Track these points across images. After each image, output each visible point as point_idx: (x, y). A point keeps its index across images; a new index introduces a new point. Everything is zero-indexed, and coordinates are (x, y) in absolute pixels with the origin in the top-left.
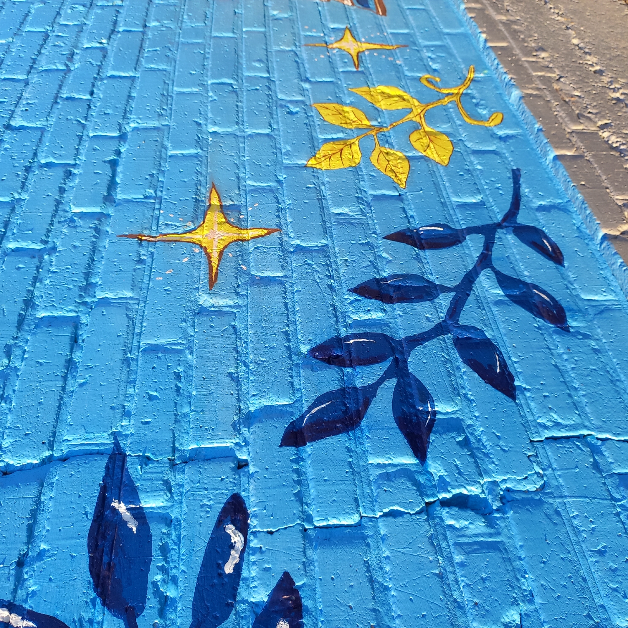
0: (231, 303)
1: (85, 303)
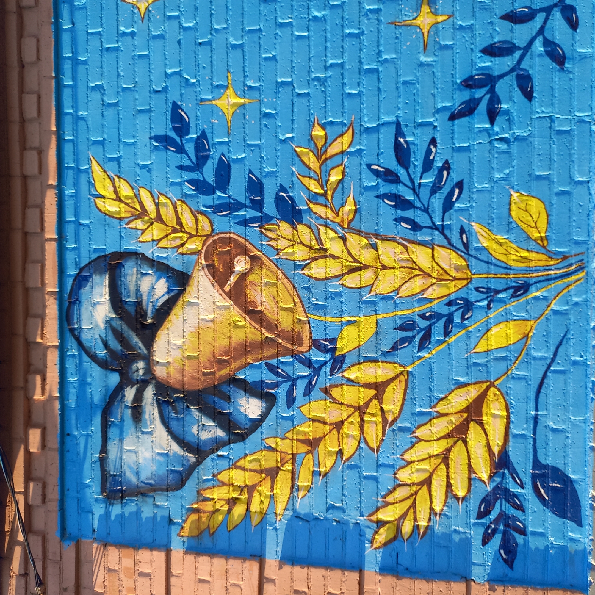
0: (432, 60)
1: (379, 61)
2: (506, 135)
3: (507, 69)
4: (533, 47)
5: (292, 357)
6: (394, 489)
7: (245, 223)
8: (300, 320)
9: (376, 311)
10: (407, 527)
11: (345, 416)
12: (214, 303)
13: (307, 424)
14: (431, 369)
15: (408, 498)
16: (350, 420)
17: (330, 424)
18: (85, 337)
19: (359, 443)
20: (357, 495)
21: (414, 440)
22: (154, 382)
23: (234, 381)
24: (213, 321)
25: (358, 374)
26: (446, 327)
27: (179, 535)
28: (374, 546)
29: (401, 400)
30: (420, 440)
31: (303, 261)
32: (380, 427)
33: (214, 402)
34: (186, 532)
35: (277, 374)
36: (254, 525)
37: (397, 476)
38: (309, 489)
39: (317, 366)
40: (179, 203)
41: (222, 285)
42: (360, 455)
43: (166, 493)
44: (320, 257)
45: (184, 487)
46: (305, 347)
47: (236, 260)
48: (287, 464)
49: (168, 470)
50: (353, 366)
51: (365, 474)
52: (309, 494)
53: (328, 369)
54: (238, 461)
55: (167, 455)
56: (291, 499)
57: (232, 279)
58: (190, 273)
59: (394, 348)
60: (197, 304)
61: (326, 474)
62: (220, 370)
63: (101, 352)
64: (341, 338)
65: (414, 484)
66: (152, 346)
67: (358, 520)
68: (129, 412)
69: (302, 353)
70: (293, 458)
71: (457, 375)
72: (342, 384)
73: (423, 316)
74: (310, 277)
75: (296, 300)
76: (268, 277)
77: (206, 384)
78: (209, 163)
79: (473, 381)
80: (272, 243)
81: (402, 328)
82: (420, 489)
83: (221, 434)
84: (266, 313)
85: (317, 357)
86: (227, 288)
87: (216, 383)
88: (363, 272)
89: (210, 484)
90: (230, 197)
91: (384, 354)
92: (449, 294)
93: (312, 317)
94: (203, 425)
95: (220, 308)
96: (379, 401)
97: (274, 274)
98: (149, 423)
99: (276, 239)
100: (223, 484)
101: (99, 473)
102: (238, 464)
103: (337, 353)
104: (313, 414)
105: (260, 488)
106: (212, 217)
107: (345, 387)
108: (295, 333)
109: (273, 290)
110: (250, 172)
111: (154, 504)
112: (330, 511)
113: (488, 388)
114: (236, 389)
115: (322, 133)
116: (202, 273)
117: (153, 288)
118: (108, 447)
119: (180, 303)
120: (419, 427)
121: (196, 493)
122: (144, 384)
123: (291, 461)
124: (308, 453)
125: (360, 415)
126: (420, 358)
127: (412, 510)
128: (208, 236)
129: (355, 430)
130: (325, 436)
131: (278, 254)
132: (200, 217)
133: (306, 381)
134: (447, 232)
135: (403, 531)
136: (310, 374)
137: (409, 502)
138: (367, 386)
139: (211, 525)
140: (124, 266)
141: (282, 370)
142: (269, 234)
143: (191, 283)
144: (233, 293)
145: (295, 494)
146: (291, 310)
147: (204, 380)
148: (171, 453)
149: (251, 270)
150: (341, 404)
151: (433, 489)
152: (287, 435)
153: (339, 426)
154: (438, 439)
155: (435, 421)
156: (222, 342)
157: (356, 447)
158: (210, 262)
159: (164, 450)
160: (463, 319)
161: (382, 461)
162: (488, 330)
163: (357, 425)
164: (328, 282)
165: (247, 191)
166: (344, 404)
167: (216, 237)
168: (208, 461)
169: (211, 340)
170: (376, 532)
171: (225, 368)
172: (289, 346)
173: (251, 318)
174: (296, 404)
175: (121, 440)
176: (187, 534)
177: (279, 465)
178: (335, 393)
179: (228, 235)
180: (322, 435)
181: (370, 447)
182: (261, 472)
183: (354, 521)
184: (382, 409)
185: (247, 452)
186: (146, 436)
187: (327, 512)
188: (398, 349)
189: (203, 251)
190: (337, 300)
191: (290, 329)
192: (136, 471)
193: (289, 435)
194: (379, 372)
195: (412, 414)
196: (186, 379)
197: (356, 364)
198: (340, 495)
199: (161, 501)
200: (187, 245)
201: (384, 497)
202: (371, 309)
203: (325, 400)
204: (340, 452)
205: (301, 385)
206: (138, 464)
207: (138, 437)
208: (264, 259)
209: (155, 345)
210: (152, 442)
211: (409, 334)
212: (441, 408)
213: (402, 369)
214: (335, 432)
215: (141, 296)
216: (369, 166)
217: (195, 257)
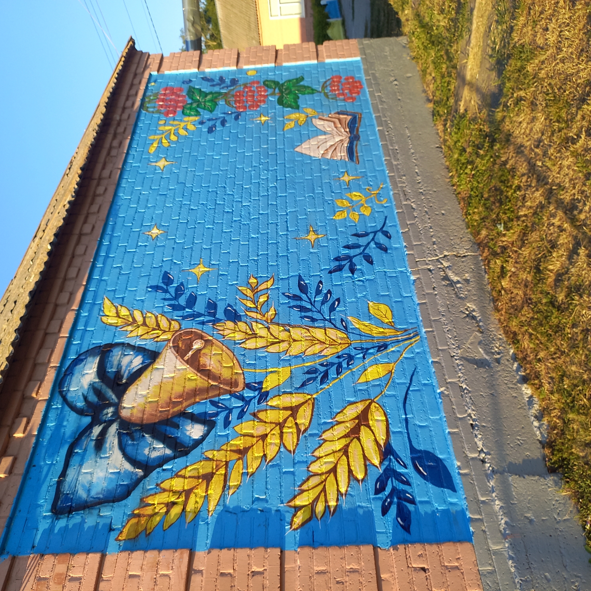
0: (317, 251)
1: (288, 252)
2: (361, 279)
3: (358, 253)
4: (370, 245)
5: (230, 395)
6: (308, 479)
7: (203, 323)
8: (237, 373)
9: (290, 364)
10: (320, 508)
11: (268, 430)
12: (175, 367)
13: (239, 438)
14: (330, 395)
15: (319, 484)
16: (273, 432)
17: (257, 437)
18: (69, 396)
19: (280, 448)
20: (278, 487)
21: (322, 442)
22: (119, 420)
23: (183, 414)
24: (173, 378)
25: (278, 402)
26: (337, 370)
27: (117, 540)
28: (293, 527)
29: (310, 416)
30: (325, 441)
31: (241, 340)
32: (295, 436)
33: (166, 430)
34: (123, 537)
35: (218, 407)
36: (187, 522)
37: (310, 469)
38: (238, 487)
39: (248, 399)
40: (160, 316)
41: (182, 357)
42: (280, 457)
43: (111, 504)
44: (252, 338)
45: (129, 497)
46: (239, 389)
47: (195, 342)
48: (221, 469)
49: (117, 485)
50: (274, 397)
51: (284, 470)
52: (238, 491)
53: (256, 401)
54: (180, 471)
55: (119, 473)
56: (223, 496)
57: (190, 353)
58: (160, 352)
59: (303, 385)
60: (163, 369)
61: (253, 474)
62: (173, 408)
63: (80, 404)
64: (266, 381)
65: (322, 474)
66: (123, 396)
67: (279, 507)
68: (93, 443)
69: (237, 392)
70: (226, 464)
71: (348, 397)
72: (266, 410)
73: (322, 365)
74: (246, 348)
75: (234, 362)
76: (216, 350)
77: (160, 418)
78: (183, 296)
79: (359, 400)
80: (221, 332)
81: (308, 372)
82: (328, 476)
83: (168, 452)
84: (213, 370)
85: (248, 394)
86: (186, 358)
87: (170, 416)
88: (281, 344)
89: (152, 492)
90: (194, 311)
91: (297, 389)
92: (338, 352)
93: (246, 370)
94: (154, 448)
95: (179, 370)
96: (294, 418)
97: (220, 348)
98: (108, 450)
99: (223, 330)
100: (164, 490)
101: (53, 493)
102: (180, 474)
103: (263, 391)
104: (244, 431)
105: (196, 491)
106: (181, 322)
107: (269, 412)
108: (233, 380)
109: (219, 357)
110: (209, 299)
111: (99, 515)
112: (256, 503)
113: (370, 404)
114: (184, 419)
115: (255, 281)
116: (169, 351)
117: (131, 362)
118: (68, 472)
119: (150, 368)
120: (324, 432)
121: (139, 500)
122: (110, 423)
123: (224, 466)
124: (239, 459)
125: (280, 429)
126: (321, 389)
127: (323, 494)
128: (176, 331)
129: (276, 439)
130: (253, 446)
131: (224, 338)
132: (173, 322)
133: (240, 409)
134: (333, 322)
135: (317, 511)
136: (242, 406)
137: (320, 488)
138: (285, 409)
139: (149, 527)
140: (112, 352)
141: (222, 404)
142: (218, 328)
143: (160, 357)
144: (190, 360)
145: (226, 493)
146: (231, 367)
147: (160, 416)
148: (122, 471)
149: (204, 347)
150: (265, 422)
151: (338, 476)
152: (222, 447)
153: (264, 437)
154: (339, 439)
155: (336, 427)
156: (178, 389)
157: (277, 451)
158: (176, 345)
159: (117, 469)
160: (348, 365)
161: (297, 459)
162: (365, 370)
163: (278, 436)
164: (257, 351)
165: (206, 308)
166: (268, 423)
167: (182, 332)
168: (154, 474)
169: (169, 389)
170: (294, 515)
171: (177, 406)
172: (228, 388)
173: (201, 374)
174: (231, 426)
175: (81, 465)
176: (124, 538)
177: (214, 471)
178: (261, 415)
179: (190, 330)
180: (250, 445)
181: (288, 450)
182: (198, 478)
183: (275, 508)
184: (296, 424)
185: (188, 464)
186: (103, 460)
187: (253, 503)
188: (306, 385)
189: (172, 339)
190: (263, 360)
191: (229, 378)
192: (88, 488)
193: (224, 447)
194: (294, 400)
195: (319, 424)
196: (145, 416)
197: (277, 396)
198: (264, 488)
199: (106, 512)
200: (161, 337)
201: (301, 486)
202: (287, 364)
203: (254, 421)
204: (265, 456)
205: (235, 413)
206: (91, 483)
207: (96, 462)
208: (214, 341)
209: (125, 396)
210: (108, 464)
211: (314, 375)
212: (339, 418)
213: (310, 397)
214: (261, 442)
215: (121, 367)
216: (283, 294)
217: (166, 342)
